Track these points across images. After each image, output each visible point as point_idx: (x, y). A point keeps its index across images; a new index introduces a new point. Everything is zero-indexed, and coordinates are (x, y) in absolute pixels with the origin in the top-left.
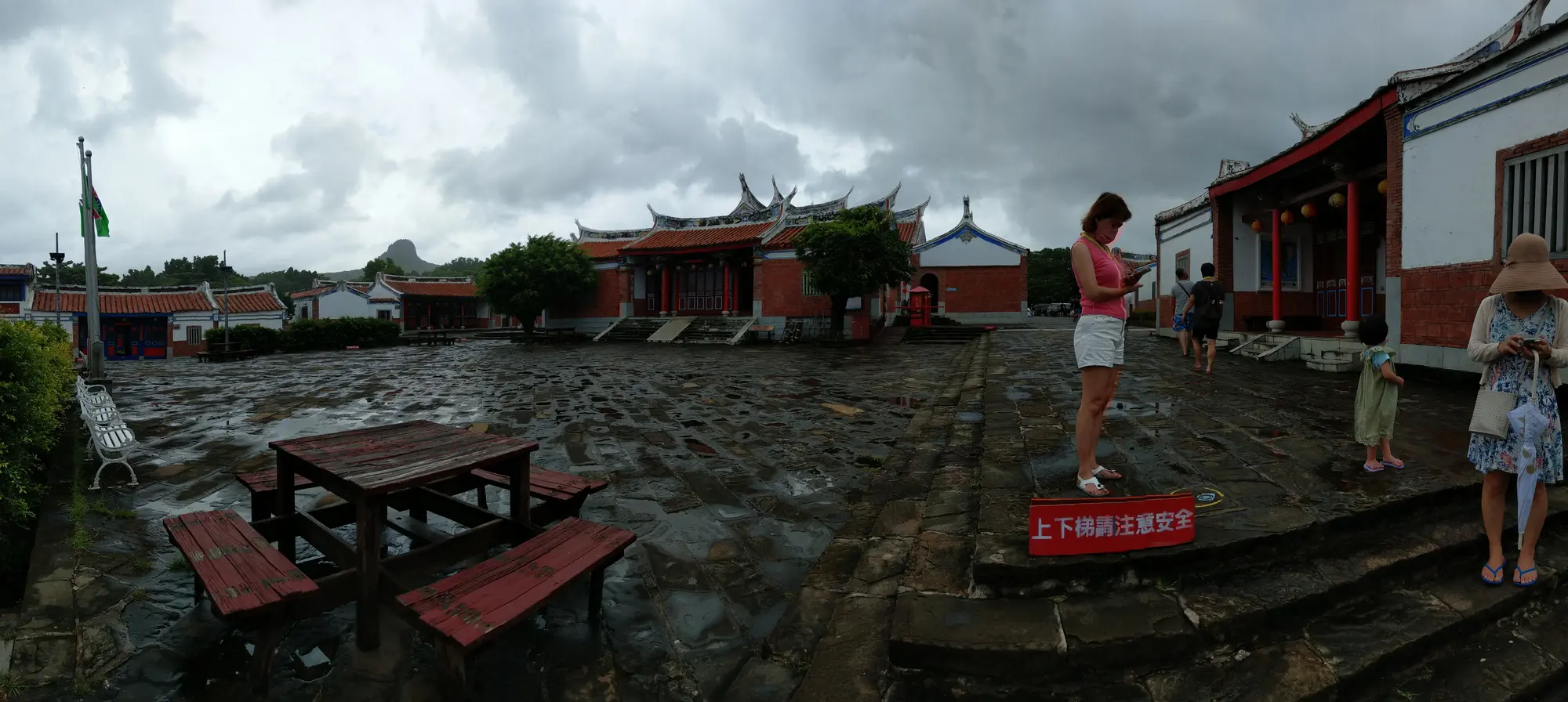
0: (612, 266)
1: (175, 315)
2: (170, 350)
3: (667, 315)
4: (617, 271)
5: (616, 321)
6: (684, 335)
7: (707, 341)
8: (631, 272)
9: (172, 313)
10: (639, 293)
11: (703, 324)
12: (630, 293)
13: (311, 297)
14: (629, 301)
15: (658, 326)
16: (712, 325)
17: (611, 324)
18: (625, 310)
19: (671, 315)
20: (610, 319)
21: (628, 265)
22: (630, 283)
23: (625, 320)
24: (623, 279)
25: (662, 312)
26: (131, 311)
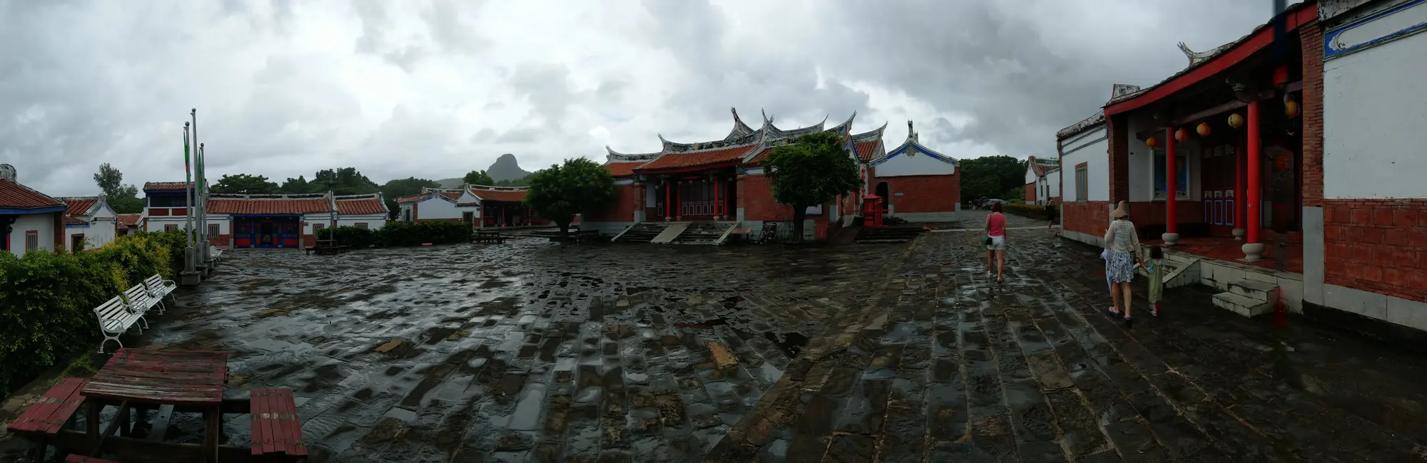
0: (630, 182)
1: (305, 215)
2: (301, 241)
3: (671, 220)
4: (632, 186)
5: (631, 225)
6: (682, 237)
7: (698, 242)
8: (643, 187)
9: (302, 215)
10: (651, 203)
11: (697, 228)
12: (643, 203)
13: (412, 202)
14: (642, 209)
15: (662, 229)
16: (704, 229)
17: (627, 227)
18: (638, 217)
19: (676, 220)
20: (627, 224)
21: (641, 182)
22: (643, 196)
23: (639, 225)
24: (637, 192)
25: (668, 218)
26: (272, 212)
